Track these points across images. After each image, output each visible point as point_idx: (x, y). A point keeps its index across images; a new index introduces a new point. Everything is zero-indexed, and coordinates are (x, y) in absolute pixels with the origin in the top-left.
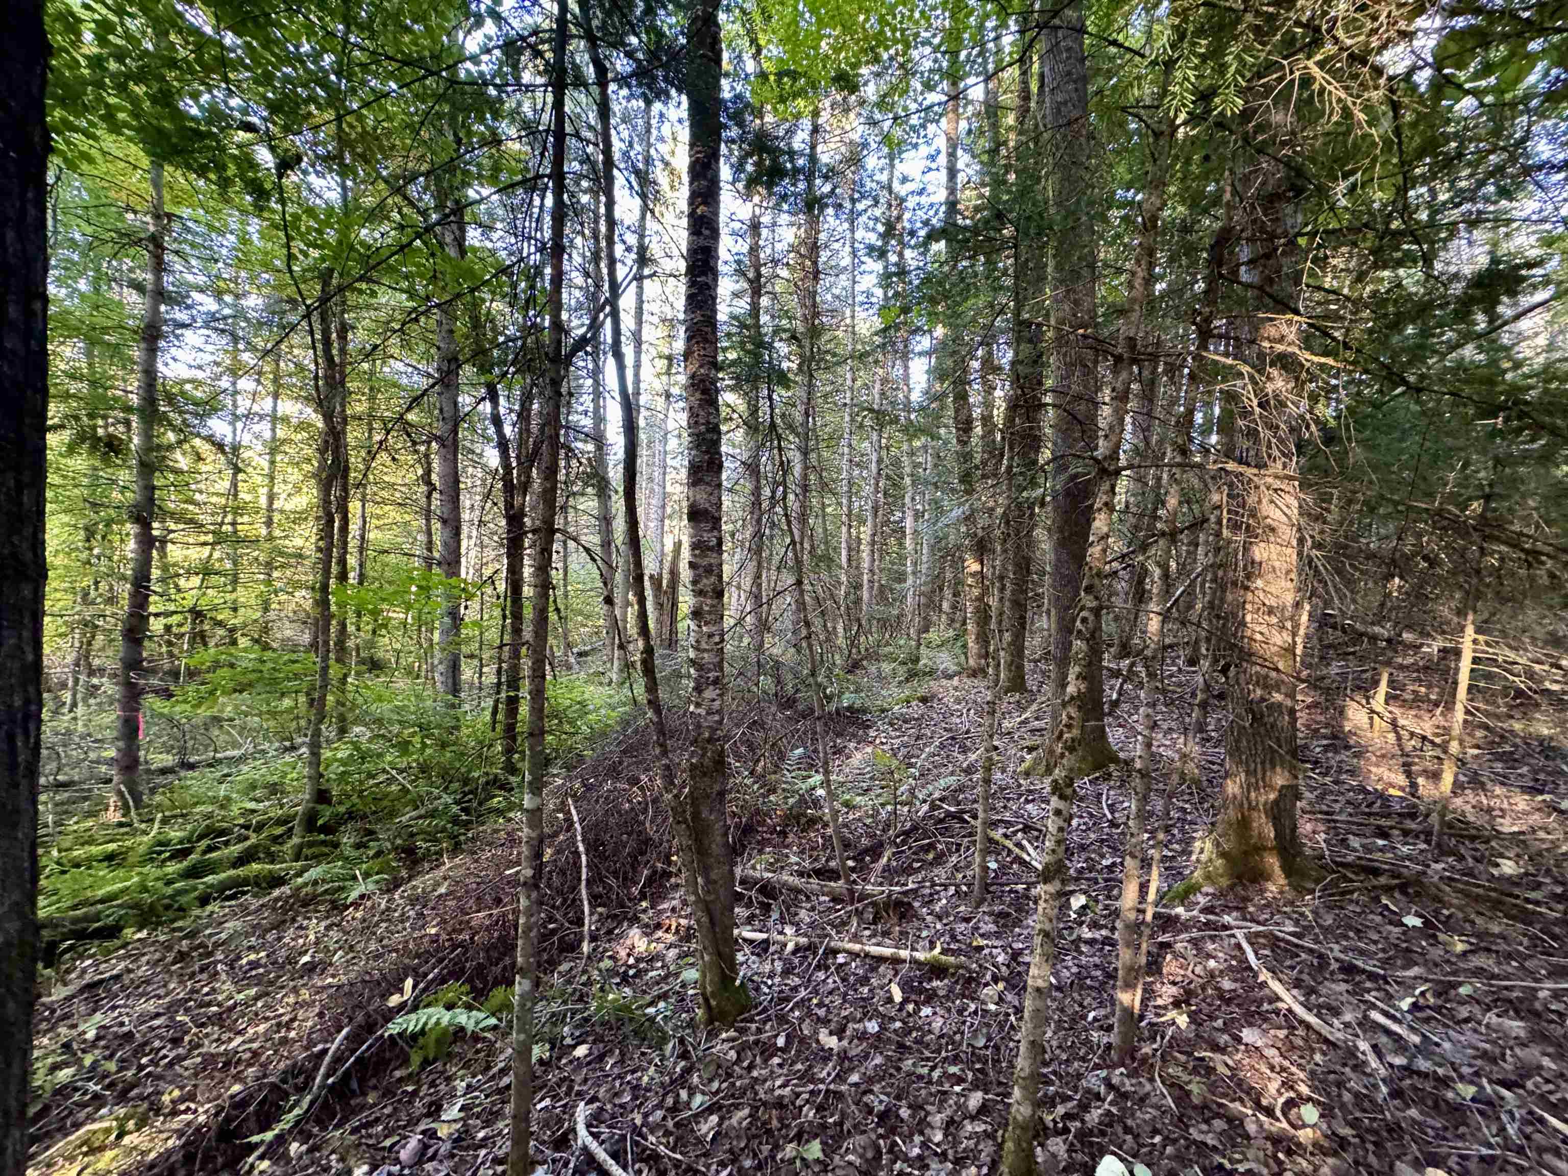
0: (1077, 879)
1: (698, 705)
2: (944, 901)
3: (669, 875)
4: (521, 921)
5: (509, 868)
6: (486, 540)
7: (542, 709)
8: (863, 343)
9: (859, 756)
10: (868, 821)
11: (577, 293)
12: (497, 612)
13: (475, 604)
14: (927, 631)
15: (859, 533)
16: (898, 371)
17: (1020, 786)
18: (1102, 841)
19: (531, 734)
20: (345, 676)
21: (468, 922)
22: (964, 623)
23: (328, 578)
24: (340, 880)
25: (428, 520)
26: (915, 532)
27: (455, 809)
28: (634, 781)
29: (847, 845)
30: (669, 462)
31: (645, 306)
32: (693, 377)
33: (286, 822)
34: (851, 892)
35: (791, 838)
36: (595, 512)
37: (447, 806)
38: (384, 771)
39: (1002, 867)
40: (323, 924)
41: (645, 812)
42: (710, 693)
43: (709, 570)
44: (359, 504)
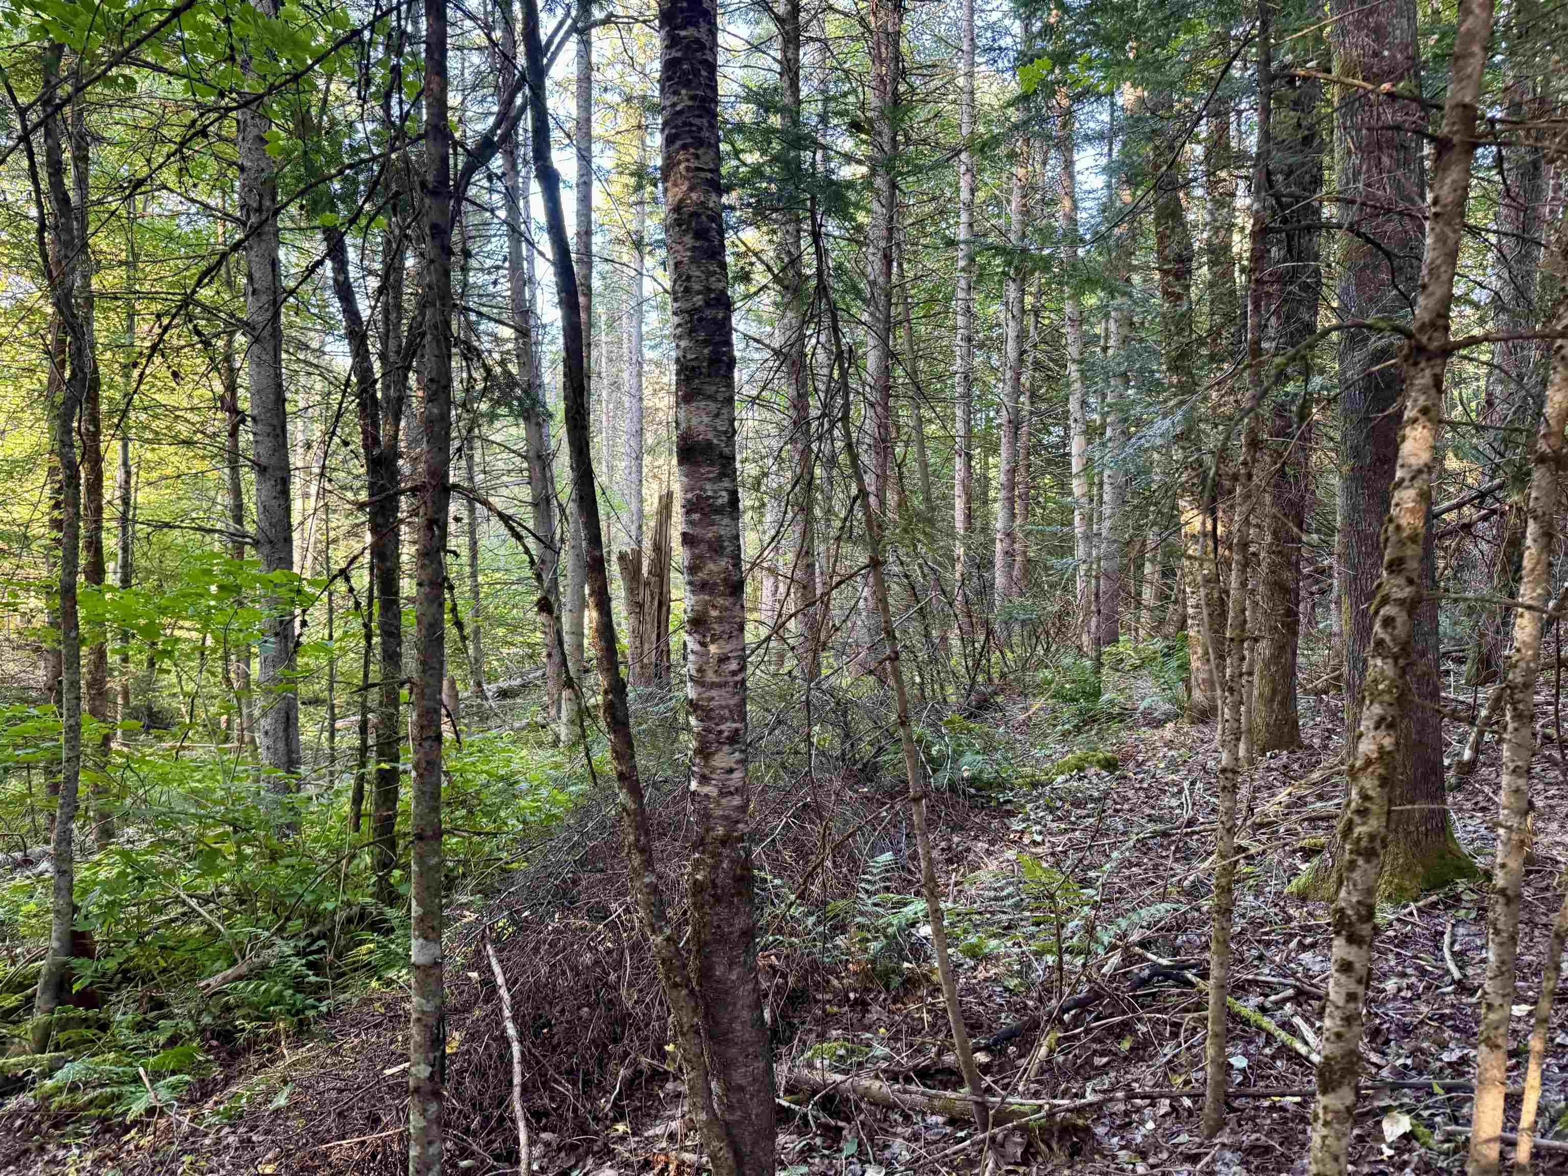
0: (1395, 1088)
1: (704, 779)
2: (1150, 1125)
3: (664, 1077)
4: (413, 1153)
5: (388, 1064)
6: (332, 500)
7: (435, 795)
8: (989, 123)
9: (993, 865)
10: (1012, 983)
11: (476, 58)
12: (356, 625)
13: (318, 613)
14: (1113, 639)
15: (986, 467)
16: (1054, 168)
17: (1289, 919)
18: (1442, 1018)
19: (420, 837)
20: (107, 739)
21: (326, 1155)
22: (1183, 625)
23: (73, 574)
24: (111, 1082)
25: (234, 469)
26: (1089, 463)
27: (297, 964)
28: (600, 913)
29: (974, 1026)
30: (649, 354)
31: (596, 75)
32: (677, 208)
33: (21, 987)
34: (983, 1107)
35: (875, 1012)
36: (521, 446)
37: (283, 959)
38: (177, 900)
39: (1257, 1067)
40: (90, 1156)
41: (619, 965)
42: (723, 759)
43: (716, 548)
44: (117, 445)
